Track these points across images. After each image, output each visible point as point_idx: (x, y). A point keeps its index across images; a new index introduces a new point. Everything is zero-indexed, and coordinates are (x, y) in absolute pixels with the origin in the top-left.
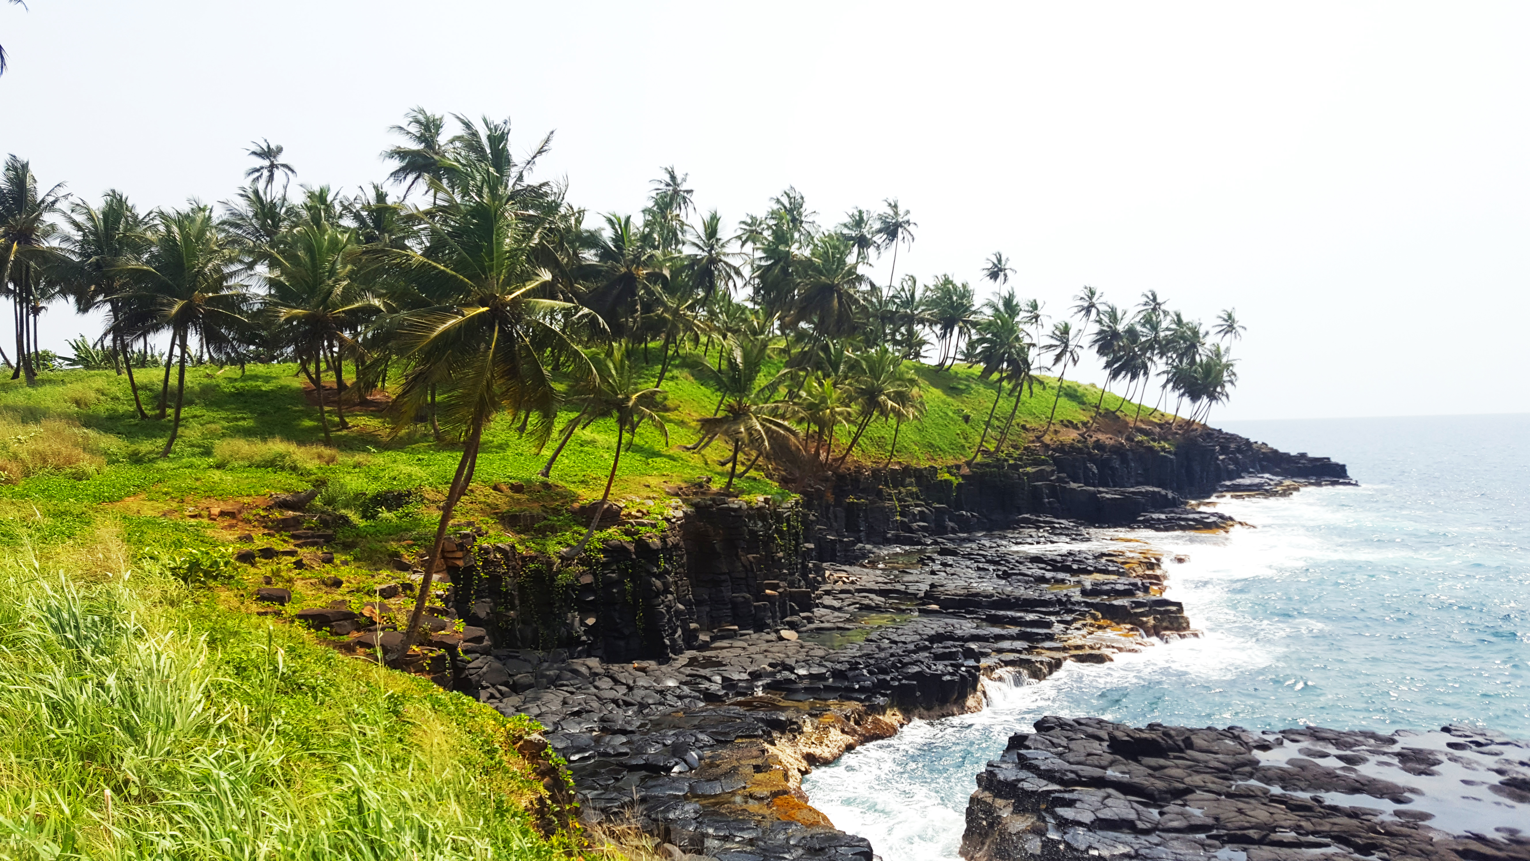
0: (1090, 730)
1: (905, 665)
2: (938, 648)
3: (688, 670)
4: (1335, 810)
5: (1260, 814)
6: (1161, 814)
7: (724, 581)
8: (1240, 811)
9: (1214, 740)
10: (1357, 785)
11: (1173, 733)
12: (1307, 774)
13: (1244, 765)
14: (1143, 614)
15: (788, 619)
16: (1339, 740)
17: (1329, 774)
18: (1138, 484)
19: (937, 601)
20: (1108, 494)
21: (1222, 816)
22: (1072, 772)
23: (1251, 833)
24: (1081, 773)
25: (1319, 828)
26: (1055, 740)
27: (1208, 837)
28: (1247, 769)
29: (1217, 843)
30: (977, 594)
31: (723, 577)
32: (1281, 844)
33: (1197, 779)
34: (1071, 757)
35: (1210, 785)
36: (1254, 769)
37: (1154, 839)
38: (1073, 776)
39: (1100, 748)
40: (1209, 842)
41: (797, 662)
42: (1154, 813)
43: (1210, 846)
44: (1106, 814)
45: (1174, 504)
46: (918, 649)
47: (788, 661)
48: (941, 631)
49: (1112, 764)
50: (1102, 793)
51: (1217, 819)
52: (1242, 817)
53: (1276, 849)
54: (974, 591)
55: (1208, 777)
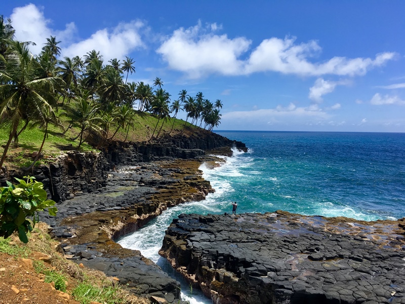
0: (193, 217)
1: (139, 202)
2: (147, 196)
3: (69, 206)
4: (255, 233)
5: (239, 235)
6: (216, 237)
8: (234, 235)
9: (224, 218)
10: (259, 227)
11: (215, 216)
12: (247, 225)
14: (200, 185)
15: (99, 189)
17: (252, 224)
18: (194, 148)
19: (143, 182)
20: (187, 151)
23: (238, 240)
24: (194, 228)
25: (252, 238)
26: (185, 220)
27: (227, 242)
28: (233, 224)
29: (230, 243)
30: (155, 181)
31: (78, 177)
32: (244, 242)
33: (222, 228)
34: (190, 224)
35: (225, 229)
36: (235, 224)
37: (215, 243)
38: (192, 229)
39: (197, 221)
41: (104, 202)
43: (228, 244)
44: (202, 238)
45: (204, 154)
46: (141, 197)
47: (102, 202)
48: (146, 191)
49: (201, 225)
50: (200, 233)
51: (229, 237)
53: (244, 243)
54: (154, 179)
55: (225, 227)
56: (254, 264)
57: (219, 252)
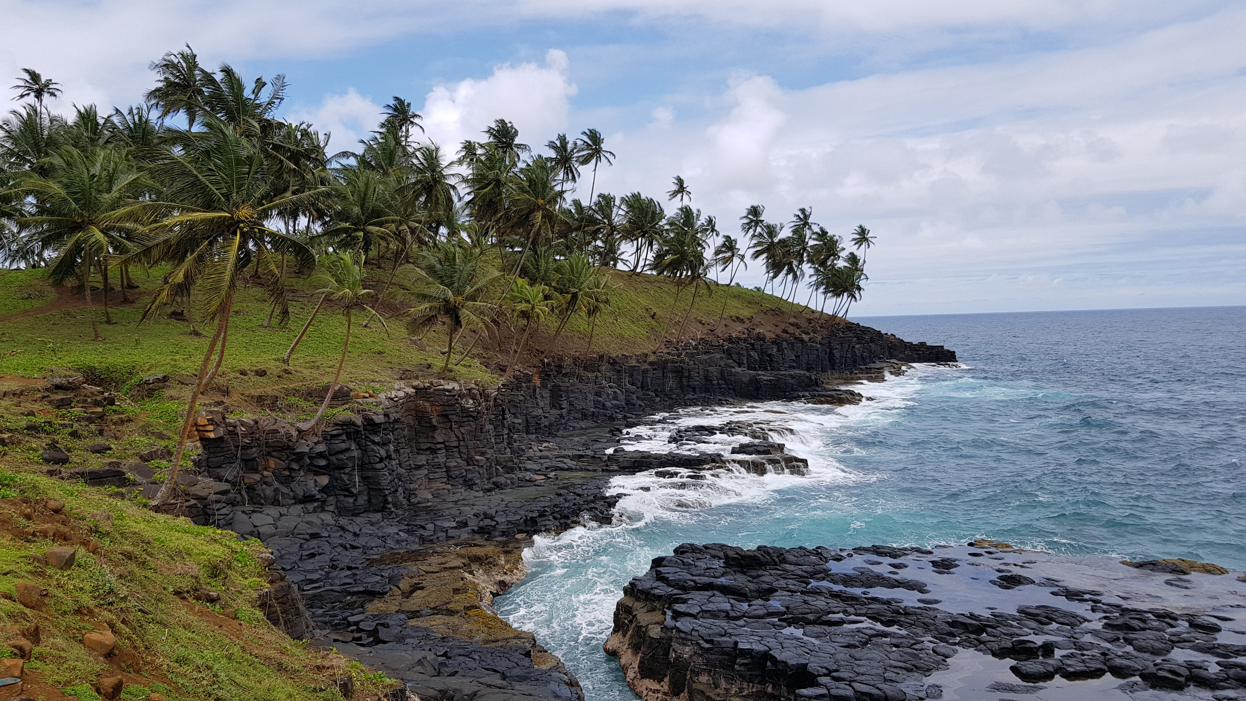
0: (713, 552)
3: (407, 521)
4: (875, 599)
5: (820, 603)
6: (749, 606)
7: (440, 449)
8: (805, 602)
9: (801, 556)
10: (896, 583)
11: (771, 551)
12: (864, 578)
13: (820, 572)
15: (493, 479)
16: (893, 553)
17: (878, 576)
18: (789, 367)
20: (765, 376)
21: (792, 606)
22: (692, 581)
23: (810, 616)
24: (698, 581)
25: (858, 612)
26: (685, 560)
27: (779, 620)
28: (822, 575)
29: (785, 624)
31: (439, 446)
32: (830, 623)
33: (782, 583)
34: (694, 571)
35: (791, 586)
36: (826, 575)
37: (741, 622)
38: (692, 583)
39: (717, 564)
40: (779, 623)
41: (497, 512)
42: (745, 606)
43: (779, 626)
44: (711, 607)
45: (816, 383)
47: (489, 512)
49: (723, 575)
50: (709, 594)
51: (788, 608)
52: (805, 606)
53: (826, 627)
55: (790, 581)
56: (823, 680)
57: (741, 646)
